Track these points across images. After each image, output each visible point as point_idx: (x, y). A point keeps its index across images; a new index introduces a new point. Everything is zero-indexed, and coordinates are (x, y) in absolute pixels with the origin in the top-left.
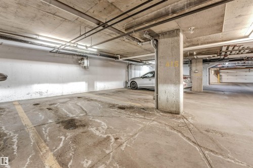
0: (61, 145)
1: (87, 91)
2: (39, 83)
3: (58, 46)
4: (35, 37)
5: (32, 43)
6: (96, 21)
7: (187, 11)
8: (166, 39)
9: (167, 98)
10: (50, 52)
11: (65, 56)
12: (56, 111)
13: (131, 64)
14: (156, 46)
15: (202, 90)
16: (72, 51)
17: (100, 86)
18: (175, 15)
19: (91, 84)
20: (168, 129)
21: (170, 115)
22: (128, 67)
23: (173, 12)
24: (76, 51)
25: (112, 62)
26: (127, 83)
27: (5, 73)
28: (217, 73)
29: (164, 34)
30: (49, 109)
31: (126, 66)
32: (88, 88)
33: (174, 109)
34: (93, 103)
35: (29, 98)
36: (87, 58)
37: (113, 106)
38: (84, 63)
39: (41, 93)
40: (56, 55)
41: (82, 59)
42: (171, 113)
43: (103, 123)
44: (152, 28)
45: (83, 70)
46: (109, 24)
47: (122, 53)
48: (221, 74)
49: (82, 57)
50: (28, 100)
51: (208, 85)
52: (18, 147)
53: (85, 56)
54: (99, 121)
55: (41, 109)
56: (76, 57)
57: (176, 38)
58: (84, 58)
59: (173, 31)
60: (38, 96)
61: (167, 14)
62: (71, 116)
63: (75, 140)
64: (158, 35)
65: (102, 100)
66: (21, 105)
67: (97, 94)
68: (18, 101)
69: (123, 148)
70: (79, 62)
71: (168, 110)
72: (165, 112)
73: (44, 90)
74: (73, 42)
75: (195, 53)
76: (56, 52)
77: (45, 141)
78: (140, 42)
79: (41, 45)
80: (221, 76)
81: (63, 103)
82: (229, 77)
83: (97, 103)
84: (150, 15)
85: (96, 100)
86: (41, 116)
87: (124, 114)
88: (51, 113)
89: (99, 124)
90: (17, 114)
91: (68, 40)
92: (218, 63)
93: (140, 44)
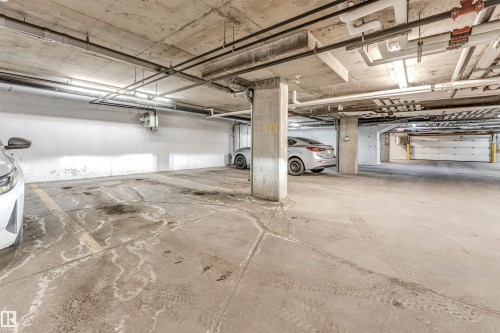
0: (100, 227)
1: (155, 170)
2: (71, 154)
3: (104, 94)
4: (65, 80)
5: (60, 90)
6: (153, 66)
7: (272, 60)
8: (263, 91)
9: (264, 179)
10: (91, 103)
11: (117, 109)
12: (99, 195)
13: (239, 124)
14: (252, 100)
15: (356, 172)
16: (127, 101)
17: (179, 162)
18: (260, 63)
19: (163, 158)
20: (245, 215)
21: (266, 202)
22: (233, 130)
23: (257, 60)
24: (134, 102)
25: (202, 120)
26: (230, 156)
27: (28, 139)
28: (405, 142)
29: (261, 82)
30: (88, 194)
31: (229, 126)
32: (158, 164)
33: (271, 195)
34: (158, 187)
35: (55, 179)
36: (155, 112)
37: (187, 191)
38: (149, 121)
39: (74, 172)
40: (101, 107)
41: (146, 115)
42: (268, 200)
43: (161, 209)
44: (241, 76)
45: (149, 132)
46: (177, 69)
47: (215, 105)
48: (413, 144)
49: (146, 111)
50: (53, 182)
51: (378, 162)
52: (47, 229)
53: (153, 110)
54: (156, 207)
55: (74, 194)
56: (135, 111)
57: (275, 90)
58: (149, 112)
59: (272, 79)
60: (69, 176)
61: (250, 61)
62: (119, 201)
63: (117, 224)
64: (253, 84)
65: (175, 183)
66: (43, 188)
67: (170, 176)
68: (36, 183)
69: (173, 230)
70: (141, 119)
71: (264, 196)
72: (261, 199)
73: (79, 167)
74: (130, 88)
75: (340, 108)
76: (101, 103)
77: (80, 224)
78: (232, 91)
79: (75, 93)
80: (412, 147)
81: (111, 186)
82: (427, 150)
83: (165, 187)
84: (231, 58)
85: (165, 184)
86: (75, 202)
87: (198, 200)
88: (90, 199)
89: (156, 210)
90: (39, 198)
91: (123, 86)
92: (395, 125)
93: (232, 95)
